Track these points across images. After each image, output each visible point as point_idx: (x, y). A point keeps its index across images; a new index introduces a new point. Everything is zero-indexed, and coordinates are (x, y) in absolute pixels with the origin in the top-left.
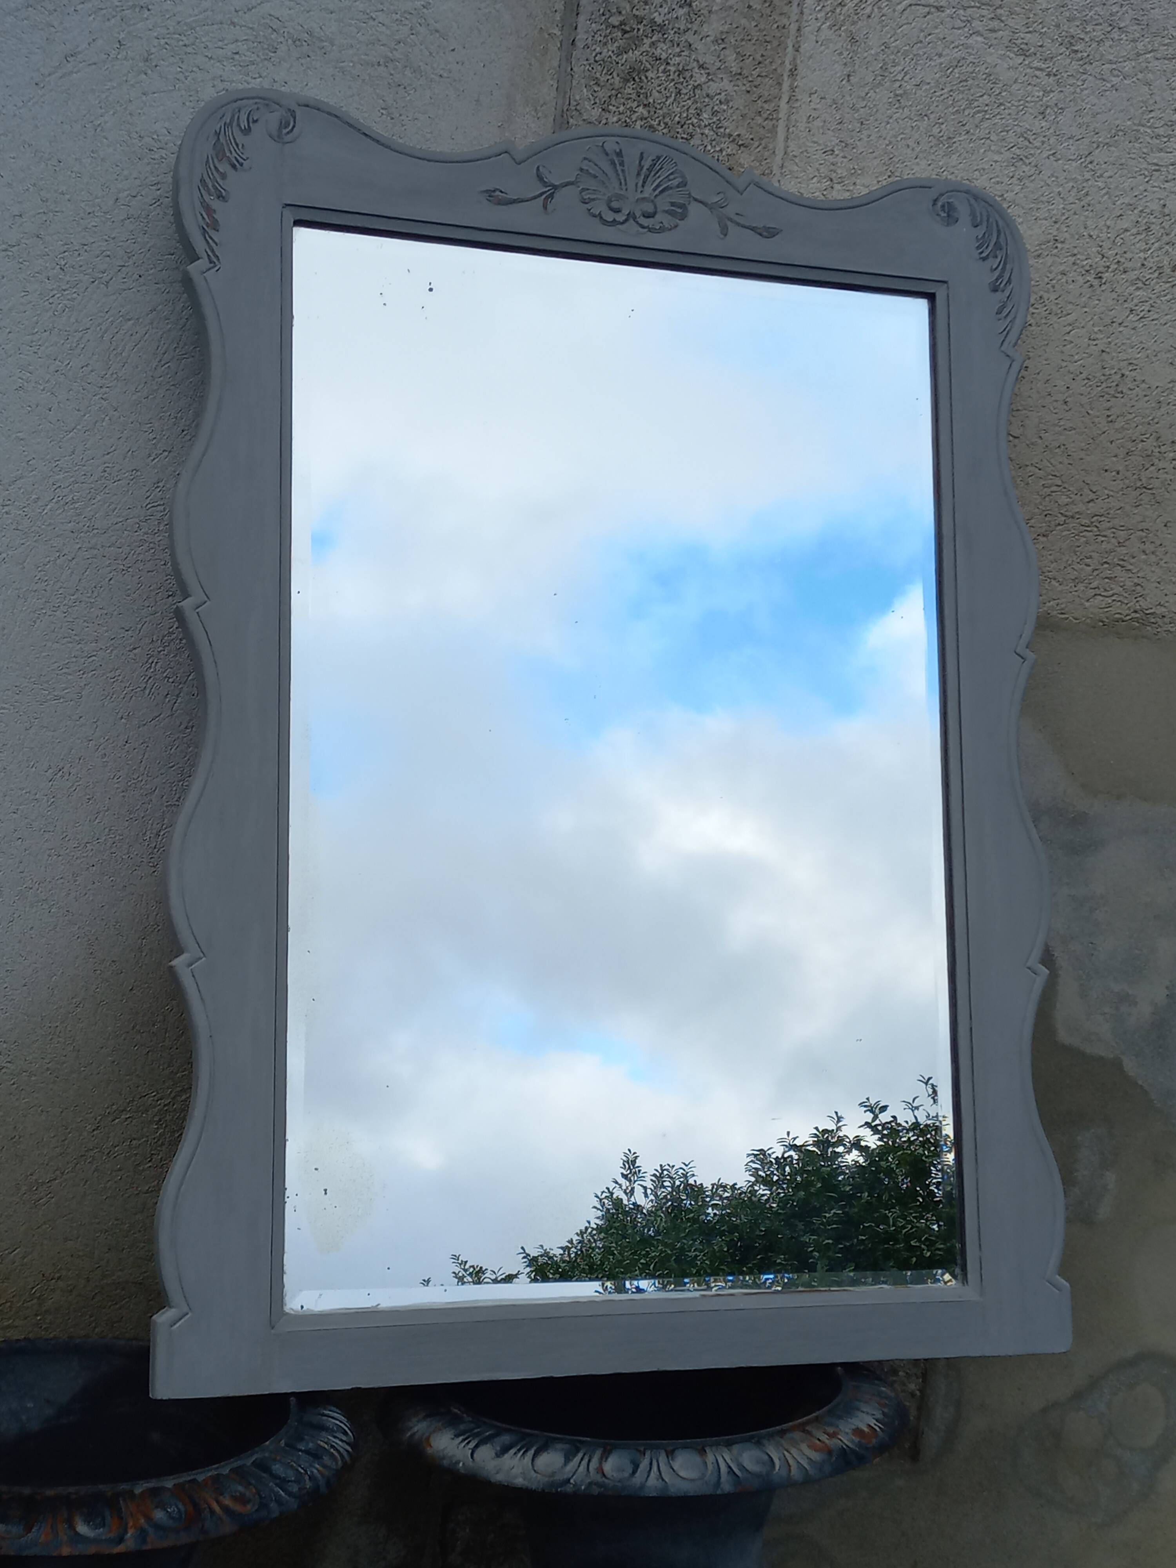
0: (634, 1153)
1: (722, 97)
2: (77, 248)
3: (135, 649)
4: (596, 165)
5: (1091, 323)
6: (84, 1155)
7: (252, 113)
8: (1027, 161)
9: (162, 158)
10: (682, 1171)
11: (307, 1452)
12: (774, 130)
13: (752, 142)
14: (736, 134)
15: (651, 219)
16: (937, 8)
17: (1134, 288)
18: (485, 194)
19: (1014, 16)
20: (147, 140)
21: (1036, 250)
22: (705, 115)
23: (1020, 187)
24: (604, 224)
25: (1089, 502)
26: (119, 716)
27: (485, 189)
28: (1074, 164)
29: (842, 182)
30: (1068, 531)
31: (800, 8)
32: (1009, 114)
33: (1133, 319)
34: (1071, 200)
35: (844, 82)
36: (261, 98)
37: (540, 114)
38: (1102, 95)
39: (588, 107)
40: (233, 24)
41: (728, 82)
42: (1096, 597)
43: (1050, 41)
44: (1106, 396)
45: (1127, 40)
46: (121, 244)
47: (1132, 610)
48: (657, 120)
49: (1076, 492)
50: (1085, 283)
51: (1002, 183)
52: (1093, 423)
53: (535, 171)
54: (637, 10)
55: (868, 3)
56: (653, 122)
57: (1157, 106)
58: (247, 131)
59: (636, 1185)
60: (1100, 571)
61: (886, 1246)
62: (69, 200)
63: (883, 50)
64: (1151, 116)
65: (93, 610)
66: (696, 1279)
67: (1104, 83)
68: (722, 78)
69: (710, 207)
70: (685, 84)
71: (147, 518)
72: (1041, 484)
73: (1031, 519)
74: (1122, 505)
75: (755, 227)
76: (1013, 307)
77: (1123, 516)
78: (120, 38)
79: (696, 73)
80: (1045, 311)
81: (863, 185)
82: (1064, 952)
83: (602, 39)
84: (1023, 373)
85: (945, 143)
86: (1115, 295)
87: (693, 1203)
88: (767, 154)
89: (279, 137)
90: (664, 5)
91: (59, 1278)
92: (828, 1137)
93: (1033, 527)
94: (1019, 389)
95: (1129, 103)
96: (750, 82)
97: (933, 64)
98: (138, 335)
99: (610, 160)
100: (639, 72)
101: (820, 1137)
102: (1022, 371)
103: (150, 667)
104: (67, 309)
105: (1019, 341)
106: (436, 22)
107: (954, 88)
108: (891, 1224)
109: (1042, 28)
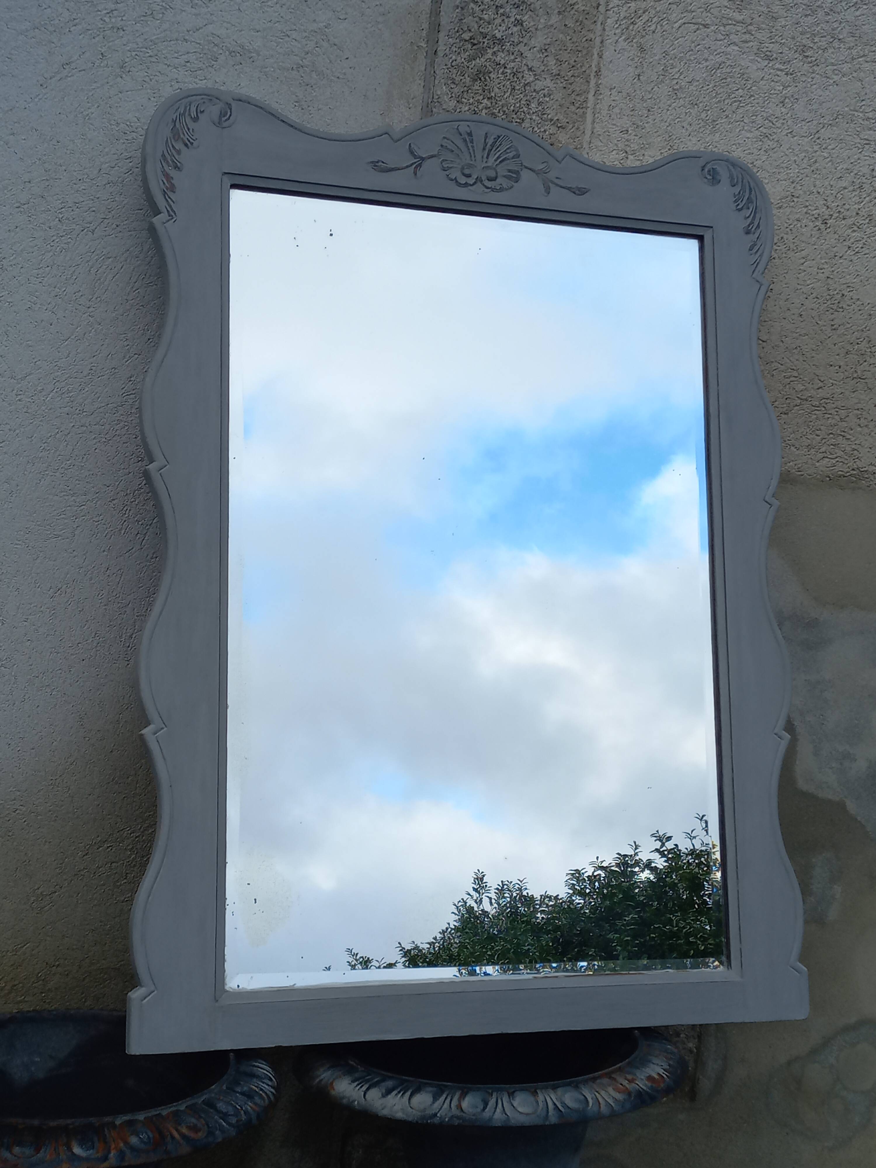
0: (482, 872)
1: (546, 91)
2: (71, 206)
3: (114, 500)
4: (453, 142)
5: (819, 256)
6: (77, 874)
7: (199, 106)
8: (771, 138)
9: (134, 139)
10: (517, 886)
11: (242, 1094)
12: (584, 116)
13: (567, 124)
14: (556, 118)
15: (493, 182)
16: (703, 25)
17: (851, 231)
18: (371, 164)
19: (761, 31)
20: (122, 125)
21: (778, 203)
22: (533, 105)
23: (766, 157)
24: (458, 186)
25: (818, 389)
26: (102, 550)
27: (371, 160)
28: (806, 140)
29: (635, 154)
30: (804, 410)
31: (603, 26)
32: (758, 103)
33: (850, 254)
34: (804, 166)
35: (635, 81)
36: (206, 95)
37: (411, 105)
38: (827, 89)
39: (447, 100)
40: (186, 40)
41: (550, 81)
42: (824, 459)
43: (788, 49)
44: (831, 310)
45: (844, 48)
46: (103, 202)
47: (851, 469)
48: (498, 109)
49: (809, 382)
50: (814, 227)
51: (753, 154)
52: (821, 330)
53: (408, 147)
54: (482, 28)
55: (653, 22)
56: (495, 111)
57: (867, 97)
58: (196, 119)
59: (483, 896)
60: (827, 440)
61: (671, 942)
62: (65, 171)
63: (664, 57)
64: (863, 104)
65: (82, 471)
66: (528, 965)
67: (828, 80)
68: (545, 78)
69: (537, 172)
70: (518, 83)
71: (123, 404)
72: (783, 376)
73: (776, 401)
74: (843, 391)
75: (570, 187)
76: (761, 245)
77: (843, 399)
78: (103, 51)
79: (526, 74)
80: (785, 248)
81: (650, 156)
82: (801, 722)
83: (457, 50)
84: (769, 294)
85: (710, 124)
86: (837, 236)
87: (526, 909)
88: (579, 134)
89: (219, 124)
90: (503, 25)
91: (58, 965)
92: (628, 860)
93: (777, 407)
94: (766, 305)
95: (846, 95)
96: (566, 80)
97: (701, 66)
98: (116, 269)
99: (463, 139)
100: (484, 74)
101: (621, 860)
102: (768, 292)
103: (125, 514)
104: (64, 250)
105: (766, 270)
106: (335, 38)
107: (717, 84)
108: (675, 925)
109: (782, 40)
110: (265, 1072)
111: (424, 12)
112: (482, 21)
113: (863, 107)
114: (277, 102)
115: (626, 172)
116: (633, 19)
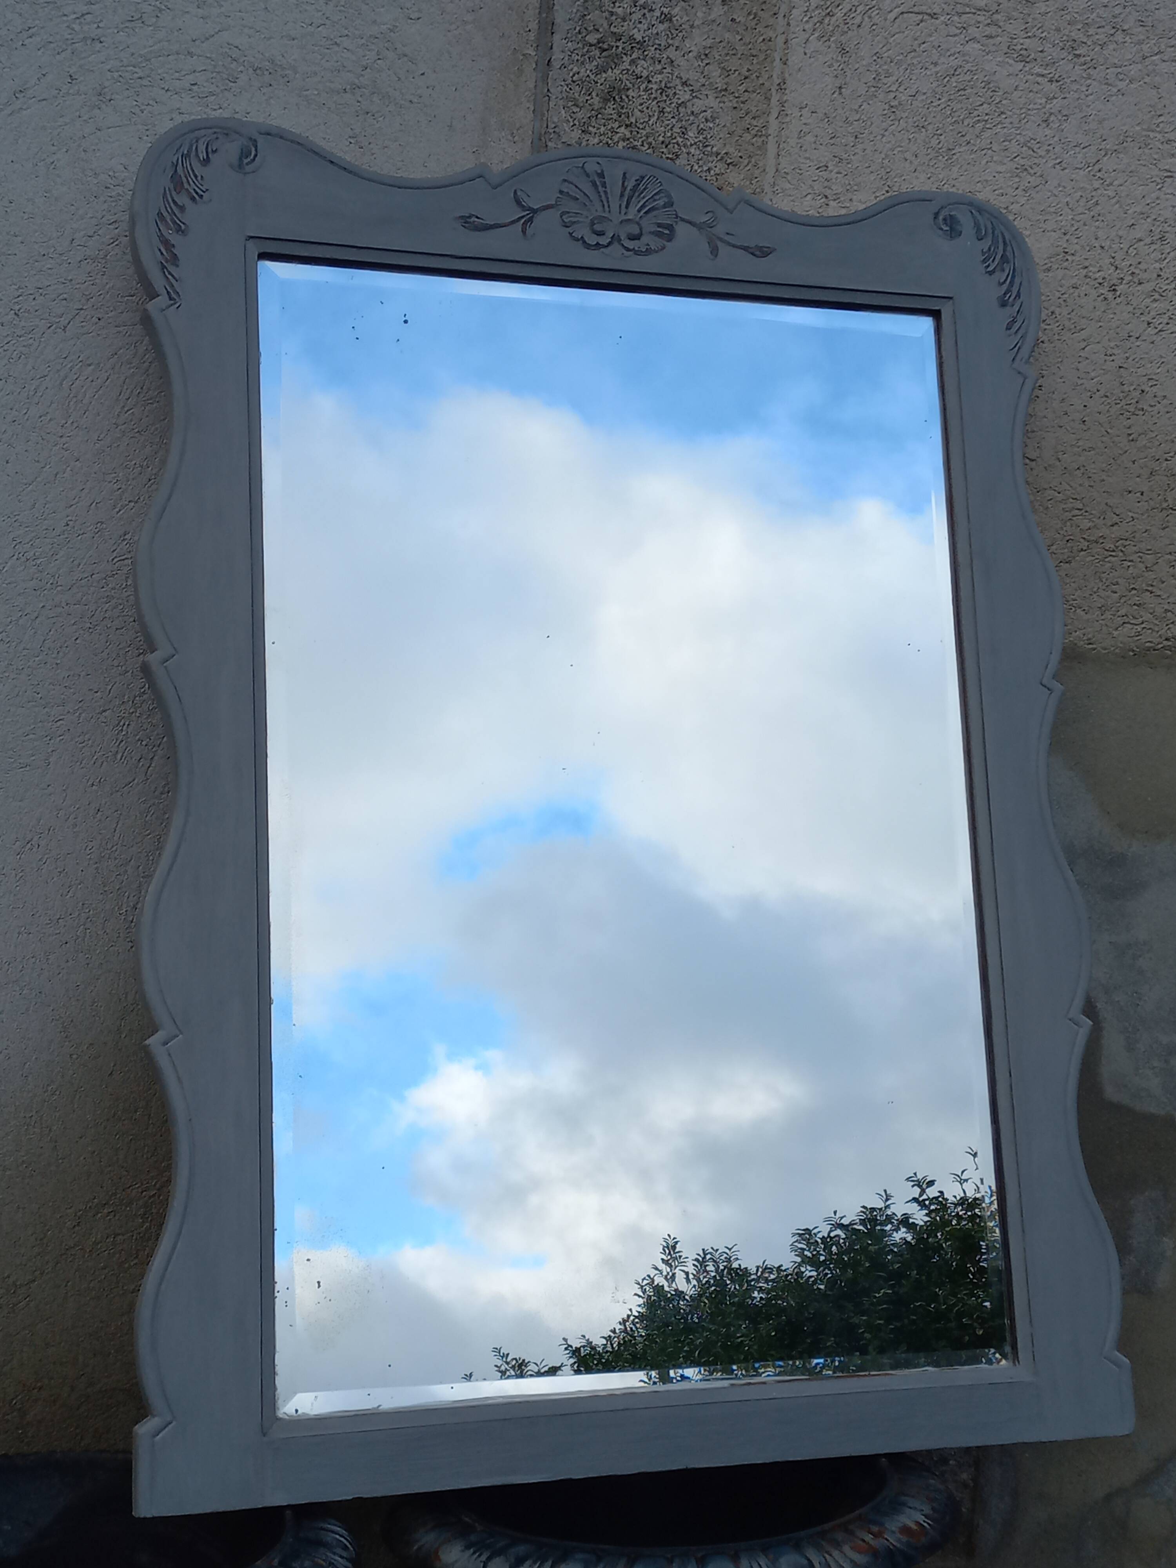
0: (674, 1238)
1: (708, 114)
2: (32, 292)
3: (105, 711)
4: (576, 187)
5: (1107, 338)
6: (65, 1253)
7: (211, 142)
8: (1032, 172)
9: (119, 195)
10: (725, 1255)
12: (763, 147)
13: (741, 160)
14: (724, 152)
15: (636, 241)
16: (929, 15)
17: (1151, 300)
18: (461, 220)
19: (1011, 21)
20: (102, 177)
21: (1046, 264)
22: (691, 134)
23: (1025, 198)
24: (585, 248)
25: (1112, 526)
26: (90, 783)
27: (460, 215)
28: (1081, 172)
29: (839, 198)
30: (1093, 556)
31: (786, 19)
32: (1011, 123)
33: (1151, 333)
34: (1080, 210)
35: (835, 95)
36: (219, 127)
37: (516, 138)
38: (1108, 101)
39: (567, 129)
40: (191, 54)
41: (713, 99)
42: (1125, 625)
43: (1051, 46)
44: (1128, 413)
45: (1131, 43)
46: (78, 286)
47: (1163, 639)
48: (640, 140)
49: (1098, 515)
50: (1098, 296)
51: (1006, 195)
52: (1113, 442)
53: (512, 195)
54: (615, 27)
55: (857, 12)
56: (636, 143)
57: (1167, 111)
58: (206, 161)
59: (677, 1271)
60: (1128, 598)
61: (937, 1326)
62: (22, 243)
63: (875, 60)
64: (1160, 121)
65: (58, 671)
66: (743, 1365)
67: (1110, 88)
68: (707, 95)
69: (699, 226)
70: (668, 103)
71: (114, 573)
72: (1061, 508)
73: (1052, 545)
74: (1149, 528)
75: (747, 247)
76: (1024, 322)
77: (1149, 540)
78: (71, 72)
79: (680, 90)
80: (1058, 327)
81: (860, 201)
82: (1107, 1003)
83: (579, 58)
84: (1037, 392)
85: (944, 155)
86: (1130, 309)
87: (737, 1287)
88: (757, 172)
89: (240, 167)
90: (644, 21)
91: (41, 1388)
92: (876, 1216)
93: (1055, 554)
94: (1034, 408)
95: (1137, 108)
96: (737, 97)
97: (928, 73)
98: (99, 380)
99: (591, 181)
100: (620, 91)
101: (867, 1215)
102: (1036, 390)
103: (122, 730)
104: (23, 356)
105: (1031, 358)
106: (404, 46)
107: (952, 97)
108: (942, 1301)
109: (1042, 33)
110: (337, 1537)
111: (530, 7)
112: (614, 18)
113: (1161, 125)
114: (324, 139)
115: (825, 223)
116: (830, 9)
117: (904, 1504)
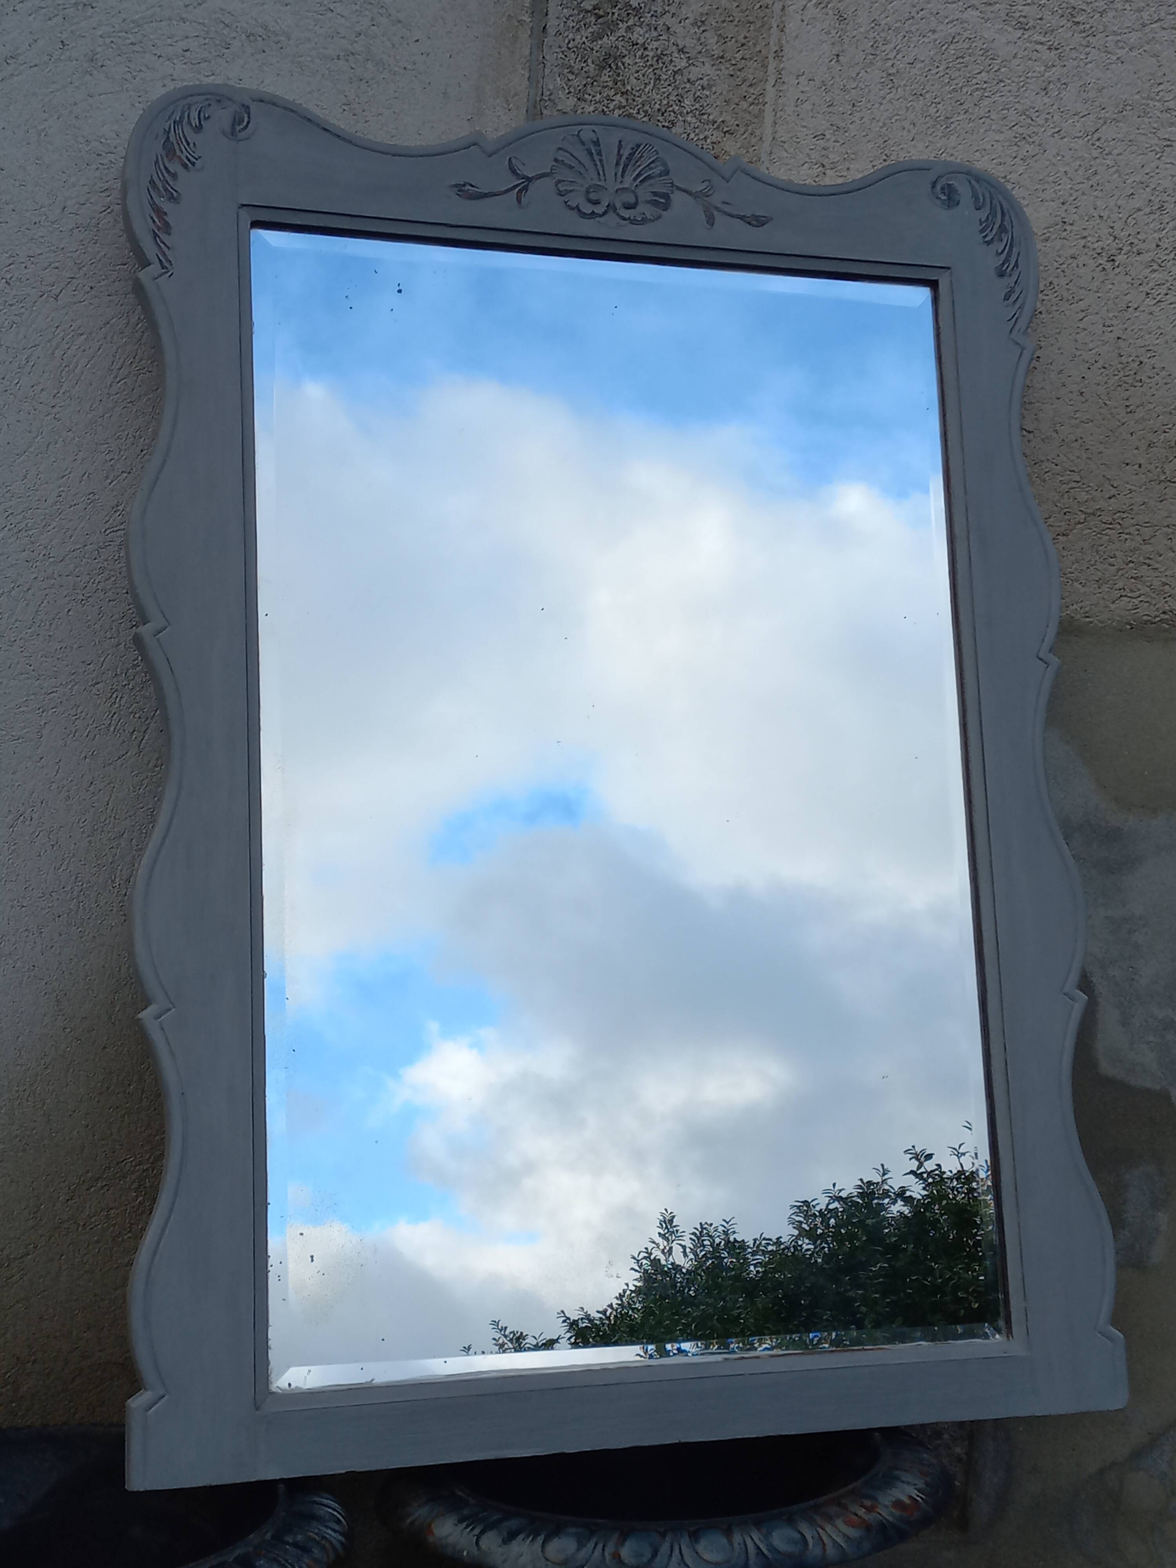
0: (671, 1213)
1: (705, 82)
2: (22, 260)
3: (98, 683)
4: (571, 155)
5: (1105, 308)
6: (59, 1227)
7: (203, 109)
8: (1031, 140)
9: (111, 162)
10: (722, 1229)
11: (295, 1545)
12: (760, 115)
13: (737, 128)
14: (721, 120)
15: (632, 210)
17: (1149, 270)
18: (455, 189)
20: (95, 144)
21: (1044, 234)
22: (687, 102)
23: (1024, 168)
24: (581, 216)
25: (1110, 498)
26: (83, 756)
27: (454, 183)
28: (1080, 141)
29: (835, 168)
30: (1090, 529)
32: (1010, 91)
33: (1150, 304)
34: (1079, 179)
35: (833, 63)
36: (211, 94)
37: (511, 106)
38: (1108, 69)
39: (562, 97)
40: (183, 20)
41: (710, 66)
42: (1122, 598)
43: (1050, 13)
44: (1125, 385)
45: (1131, 10)
46: (69, 255)
47: (1161, 612)
48: (636, 108)
49: (1096, 487)
50: (1097, 267)
51: (1005, 164)
52: (1111, 414)
53: (507, 162)
56: (631, 111)
57: (1166, 79)
58: (199, 128)
59: (674, 1245)
60: (1125, 571)
61: (933, 1299)
62: (13, 210)
63: (873, 28)
64: (1160, 89)
65: (50, 643)
66: (740, 1339)
67: (1109, 56)
68: (703, 62)
69: (695, 195)
70: (664, 70)
71: (107, 544)
72: (1058, 481)
73: (1050, 518)
74: (1146, 500)
75: (744, 216)
76: (1021, 292)
77: (1146, 512)
78: (63, 37)
79: (676, 58)
80: (1056, 297)
81: (857, 170)
82: (1102, 977)
83: (575, 24)
84: (1035, 363)
85: (942, 123)
86: (1129, 279)
87: (734, 1261)
88: (754, 140)
89: (233, 134)
91: (34, 1361)
92: (873, 1189)
93: (1052, 526)
94: (1032, 380)
95: (1136, 76)
96: (733, 65)
97: (926, 41)
98: (91, 350)
99: (587, 150)
100: (615, 59)
101: (864, 1189)
102: (1034, 361)
103: (115, 702)
104: (15, 325)
105: (1030, 329)
106: (398, 12)
107: (951, 65)
108: (938, 1275)
110: (330, 1510)
113: (1161, 94)
115: (823, 193)
117: (898, 1478)
